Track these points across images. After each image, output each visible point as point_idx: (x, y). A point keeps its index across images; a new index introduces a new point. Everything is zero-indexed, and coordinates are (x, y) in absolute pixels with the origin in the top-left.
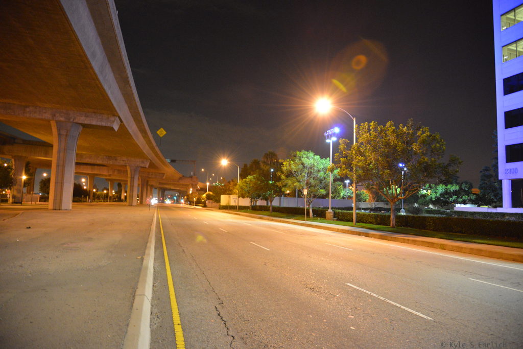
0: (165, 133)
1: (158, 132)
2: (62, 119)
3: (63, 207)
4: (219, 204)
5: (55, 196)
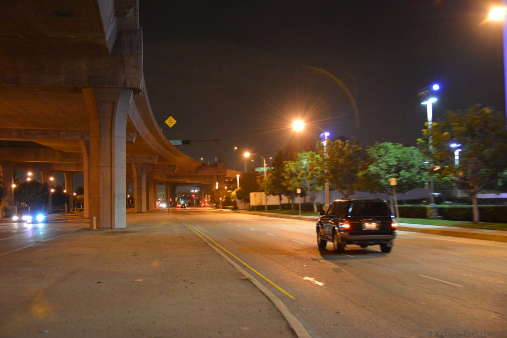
1: (167, 122)
4: (249, 204)
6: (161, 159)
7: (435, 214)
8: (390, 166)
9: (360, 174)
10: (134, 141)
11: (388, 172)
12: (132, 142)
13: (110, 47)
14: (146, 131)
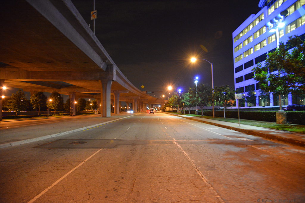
0: (144, 87)
1: (142, 87)
2: (115, 92)
3: (118, 113)
5: (116, 111)
6: (141, 97)
7: (197, 113)
8: (187, 100)
9: (180, 102)
10: (128, 92)
11: (187, 102)
12: (127, 93)
13: (104, 70)
14: (133, 90)
